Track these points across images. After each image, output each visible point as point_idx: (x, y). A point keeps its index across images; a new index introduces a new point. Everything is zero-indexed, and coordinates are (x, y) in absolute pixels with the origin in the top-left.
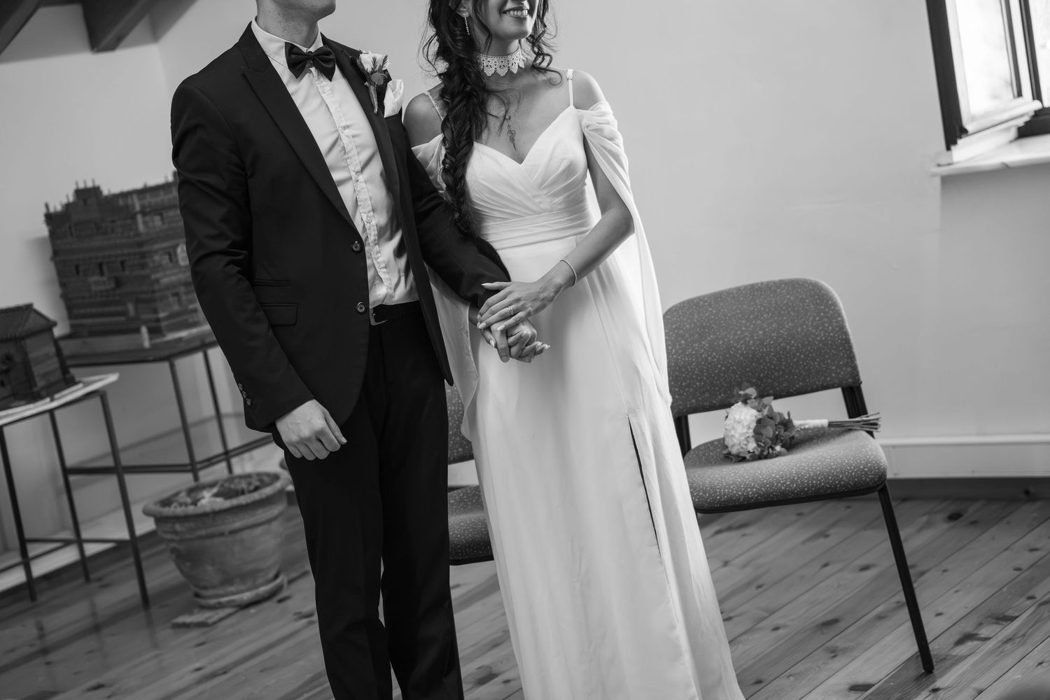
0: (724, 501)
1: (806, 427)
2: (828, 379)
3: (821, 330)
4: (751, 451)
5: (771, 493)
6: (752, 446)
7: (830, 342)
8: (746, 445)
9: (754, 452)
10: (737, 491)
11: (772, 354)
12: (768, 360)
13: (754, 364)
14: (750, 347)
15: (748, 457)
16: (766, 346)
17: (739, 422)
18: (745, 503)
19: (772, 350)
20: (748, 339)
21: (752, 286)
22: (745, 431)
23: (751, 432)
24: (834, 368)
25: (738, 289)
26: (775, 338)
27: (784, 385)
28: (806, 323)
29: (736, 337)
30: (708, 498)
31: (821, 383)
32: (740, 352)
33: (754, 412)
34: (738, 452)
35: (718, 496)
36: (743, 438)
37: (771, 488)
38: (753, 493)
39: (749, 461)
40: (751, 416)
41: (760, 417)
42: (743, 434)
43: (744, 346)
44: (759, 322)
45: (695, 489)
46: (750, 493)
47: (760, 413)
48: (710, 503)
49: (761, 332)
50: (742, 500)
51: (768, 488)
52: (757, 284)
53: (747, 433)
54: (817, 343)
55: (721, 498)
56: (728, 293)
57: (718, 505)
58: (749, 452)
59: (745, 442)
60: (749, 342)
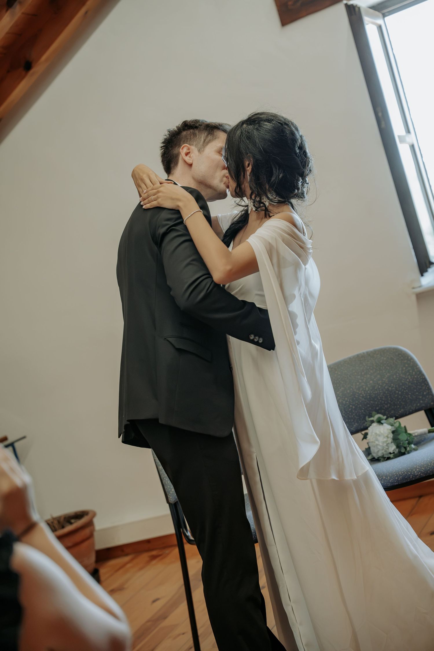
0: (401, 480)
1: (416, 434)
2: (419, 405)
3: (408, 375)
4: (392, 452)
5: (429, 470)
6: (393, 448)
7: (415, 382)
8: (388, 449)
9: (394, 453)
10: (407, 473)
11: (381, 394)
12: (379, 398)
13: (371, 402)
14: (367, 391)
15: (392, 456)
16: (376, 390)
17: (379, 436)
18: (414, 479)
19: (381, 391)
20: (364, 387)
21: (358, 355)
22: (385, 440)
23: (390, 440)
24: (421, 397)
25: (350, 358)
26: (381, 384)
27: (392, 412)
28: (398, 372)
29: (357, 387)
30: (390, 479)
31: (414, 408)
32: (361, 395)
33: (389, 427)
34: (382, 455)
35: (395, 477)
36: (385, 444)
37: (428, 467)
38: (417, 472)
39: (393, 458)
40: (388, 429)
41: (393, 429)
42: (384, 442)
43: (363, 391)
44: (368, 376)
45: (379, 476)
46: (416, 472)
47: (393, 427)
48: (392, 483)
49: (371, 382)
50: (411, 477)
51: (426, 467)
52: (360, 354)
53: (387, 441)
54: (407, 383)
55: (398, 478)
56: (345, 361)
57: (397, 484)
58: (390, 453)
59: (387, 447)
60: (365, 388)
